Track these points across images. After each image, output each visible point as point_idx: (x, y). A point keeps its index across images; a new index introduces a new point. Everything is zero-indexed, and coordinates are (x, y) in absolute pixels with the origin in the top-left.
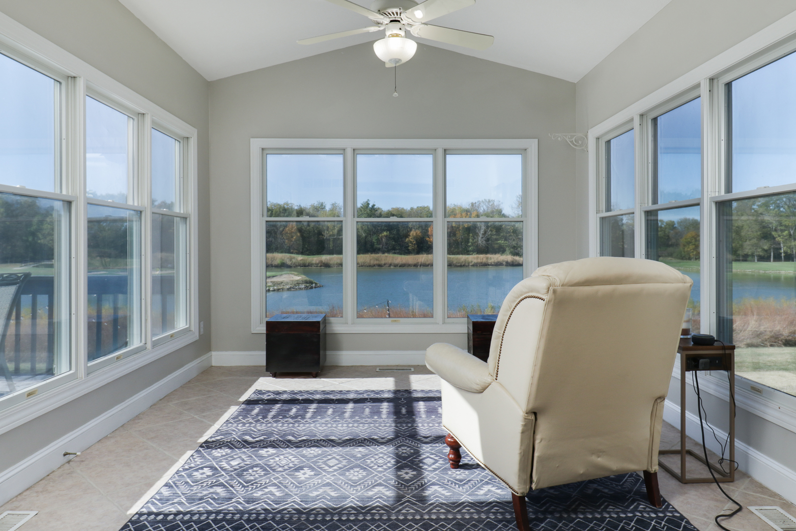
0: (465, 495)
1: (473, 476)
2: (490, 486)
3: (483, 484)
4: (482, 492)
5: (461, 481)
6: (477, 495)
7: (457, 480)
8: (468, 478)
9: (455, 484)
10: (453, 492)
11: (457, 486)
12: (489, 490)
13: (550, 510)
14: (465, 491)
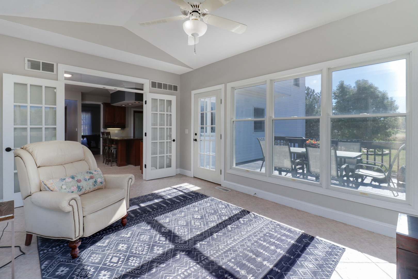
0: (135, 229)
1: (137, 239)
2: (128, 236)
3: (131, 236)
4: (130, 233)
5: (141, 235)
6: (131, 231)
7: (143, 234)
8: (139, 237)
9: (142, 232)
10: (141, 229)
11: (141, 231)
12: (127, 235)
13: (101, 235)
14: (137, 231)
